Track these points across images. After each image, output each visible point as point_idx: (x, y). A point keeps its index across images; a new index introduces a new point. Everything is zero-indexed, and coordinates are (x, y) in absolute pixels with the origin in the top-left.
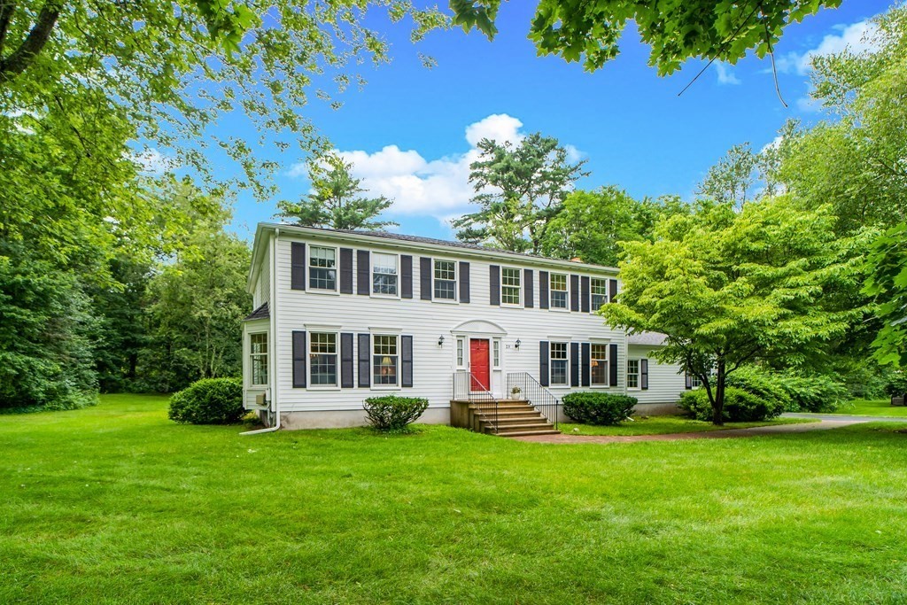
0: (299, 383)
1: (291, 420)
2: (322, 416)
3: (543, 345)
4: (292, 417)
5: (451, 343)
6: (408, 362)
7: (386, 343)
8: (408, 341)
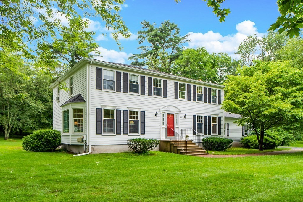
0: (98, 132)
1: (95, 149)
2: (108, 147)
3: (194, 116)
4: (95, 148)
5: (160, 115)
6: (143, 123)
7: (134, 114)
8: (143, 113)
